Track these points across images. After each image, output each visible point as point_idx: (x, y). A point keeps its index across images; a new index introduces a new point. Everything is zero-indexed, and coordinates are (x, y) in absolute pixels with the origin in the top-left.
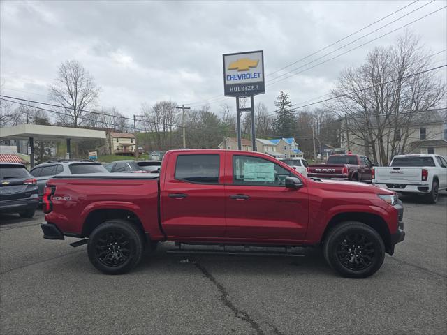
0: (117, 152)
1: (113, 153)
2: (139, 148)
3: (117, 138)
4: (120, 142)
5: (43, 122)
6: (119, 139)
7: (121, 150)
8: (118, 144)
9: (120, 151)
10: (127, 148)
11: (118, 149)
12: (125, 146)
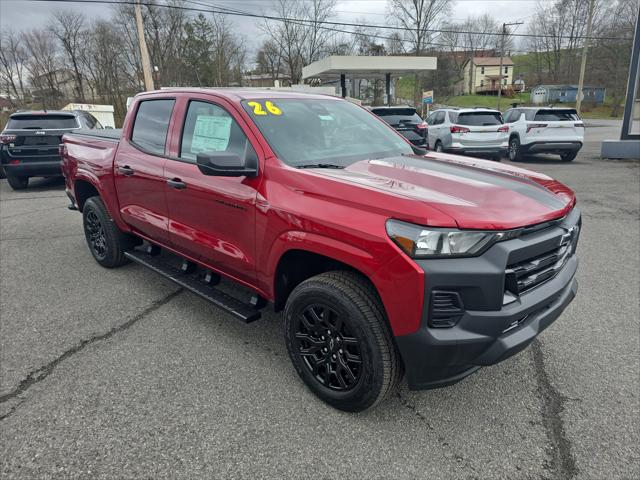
0: (479, 90)
1: (473, 91)
2: (517, 82)
3: (483, 67)
4: (486, 73)
5: (377, 50)
6: (485, 68)
7: (488, 86)
8: (482, 77)
9: (484, 89)
10: (497, 83)
11: (482, 85)
12: (494, 80)
